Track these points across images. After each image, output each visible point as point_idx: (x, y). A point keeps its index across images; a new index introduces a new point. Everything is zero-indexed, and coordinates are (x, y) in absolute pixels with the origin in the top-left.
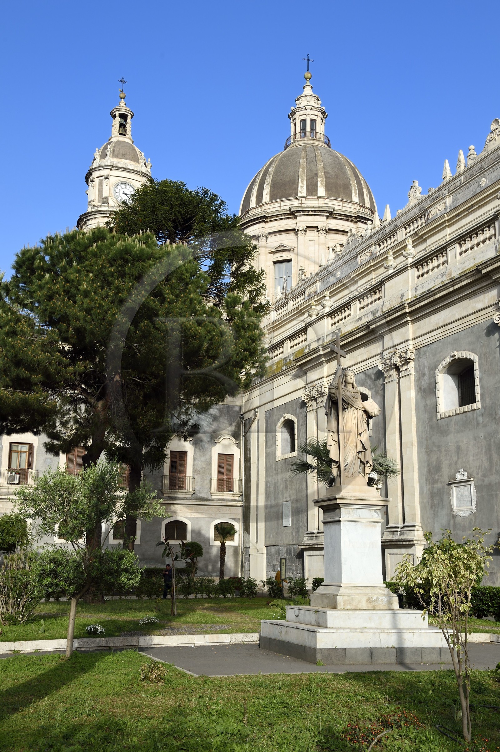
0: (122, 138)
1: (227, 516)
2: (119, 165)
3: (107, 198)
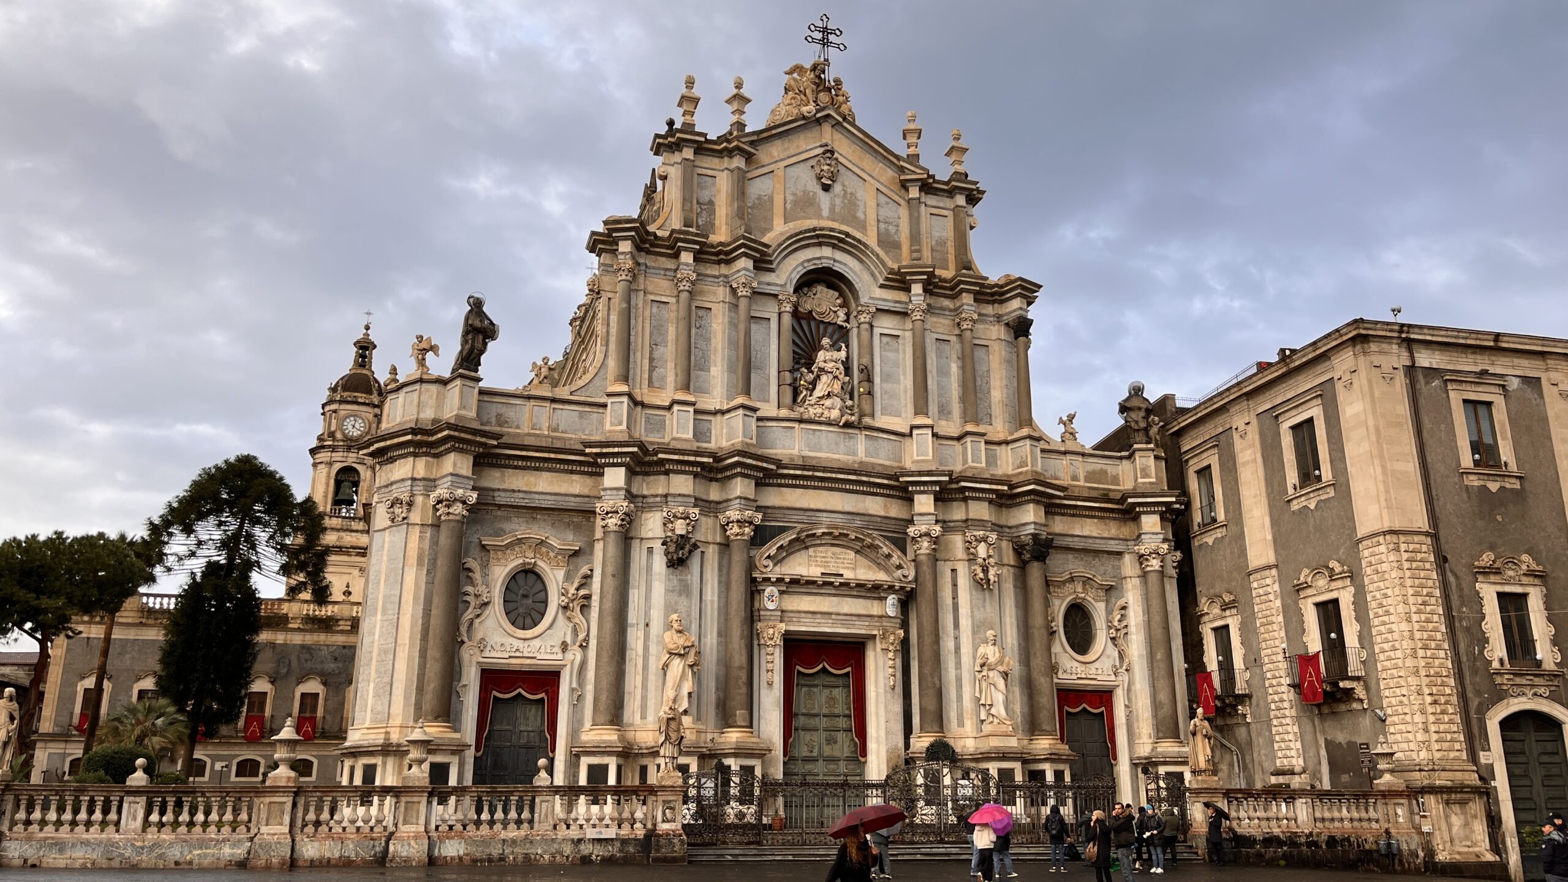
0: (359, 370)
2: (349, 399)
3: (333, 433)
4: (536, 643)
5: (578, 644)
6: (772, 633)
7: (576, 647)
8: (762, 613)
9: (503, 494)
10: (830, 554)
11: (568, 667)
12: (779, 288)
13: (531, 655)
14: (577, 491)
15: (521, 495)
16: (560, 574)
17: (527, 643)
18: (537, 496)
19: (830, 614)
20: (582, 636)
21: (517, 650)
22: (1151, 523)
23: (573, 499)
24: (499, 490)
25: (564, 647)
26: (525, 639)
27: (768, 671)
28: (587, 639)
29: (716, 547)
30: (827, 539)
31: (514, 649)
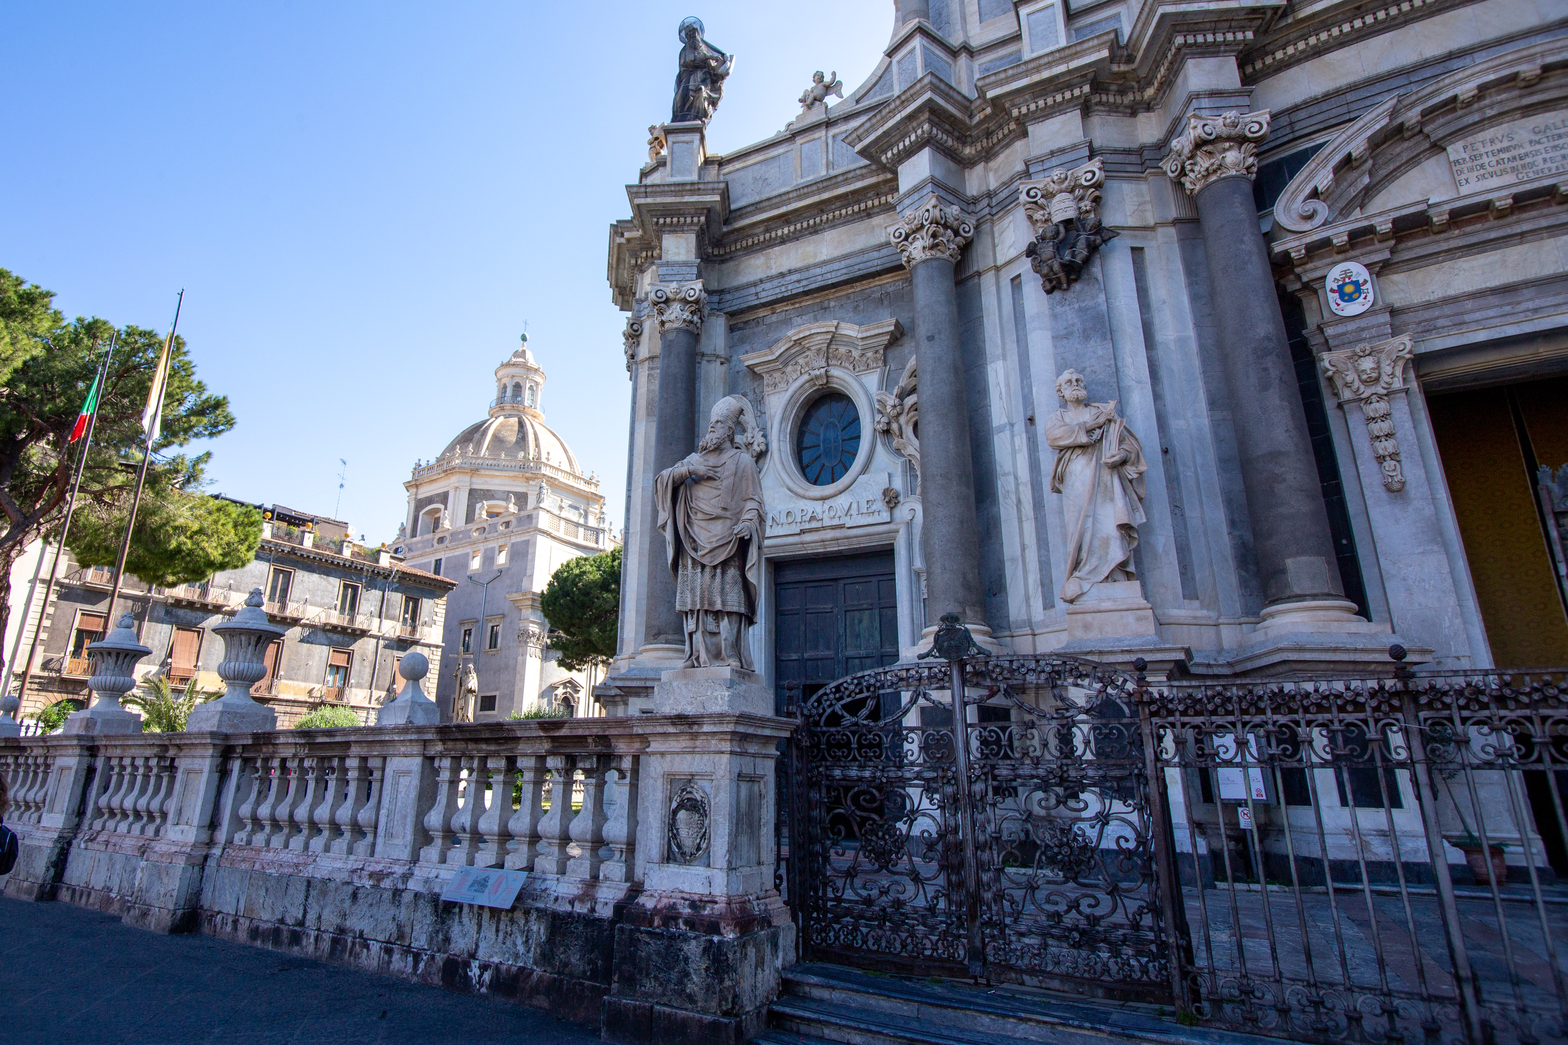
4: (843, 501)
5: (918, 490)
6: (1373, 366)
7: (916, 496)
8: (1329, 331)
9: (768, 286)
10: (1524, 137)
11: (903, 531)
13: (836, 522)
15: (795, 277)
16: (872, 380)
17: (828, 503)
18: (818, 271)
21: (812, 518)
23: (876, 254)
24: (761, 281)
25: (892, 500)
26: (824, 499)
27: (1380, 459)
29: (1172, 231)
31: (807, 518)
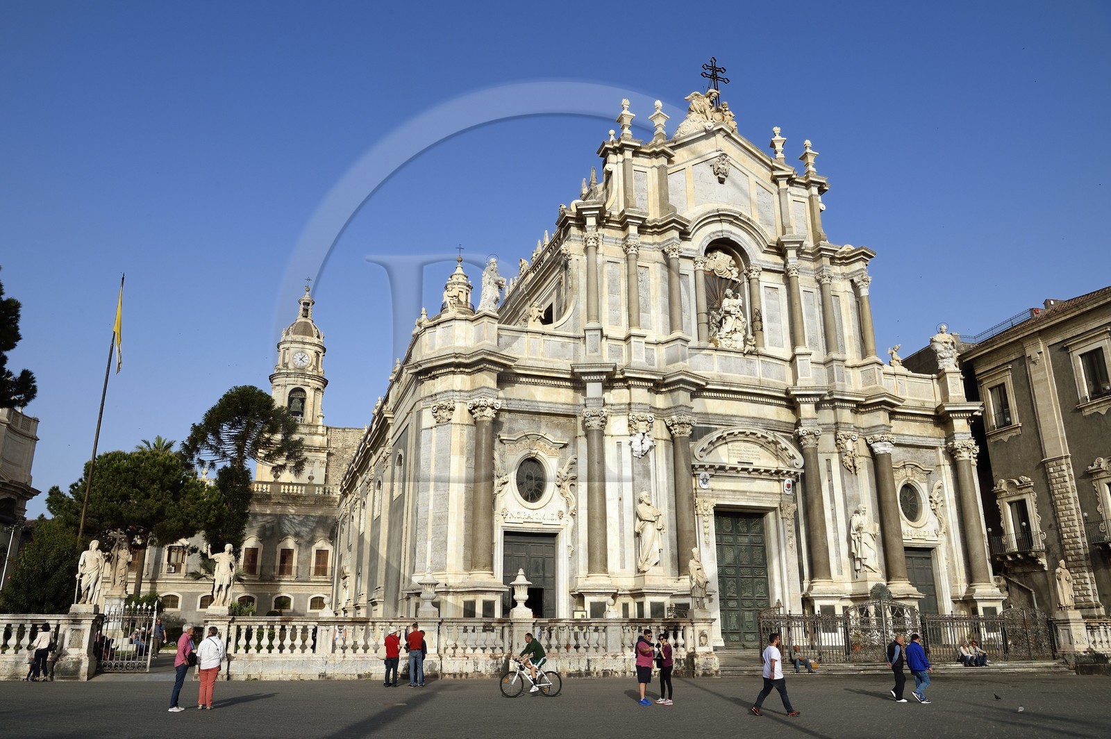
0: (304, 320)
1: (321, 592)
2: (297, 340)
3: (287, 364)
4: (540, 511)
5: (569, 513)
6: (706, 507)
7: (568, 515)
8: (698, 492)
10: (743, 448)
11: (564, 530)
12: (694, 253)
13: (538, 521)
14: (563, 401)
15: (526, 403)
16: (555, 461)
17: (534, 511)
18: (537, 404)
19: (746, 492)
20: (572, 508)
21: (529, 517)
22: (961, 426)
23: (561, 406)
24: (510, 399)
25: (561, 516)
26: (533, 509)
27: (705, 534)
28: (576, 510)
29: (665, 444)
30: (741, 437)
31: (527, 517)
